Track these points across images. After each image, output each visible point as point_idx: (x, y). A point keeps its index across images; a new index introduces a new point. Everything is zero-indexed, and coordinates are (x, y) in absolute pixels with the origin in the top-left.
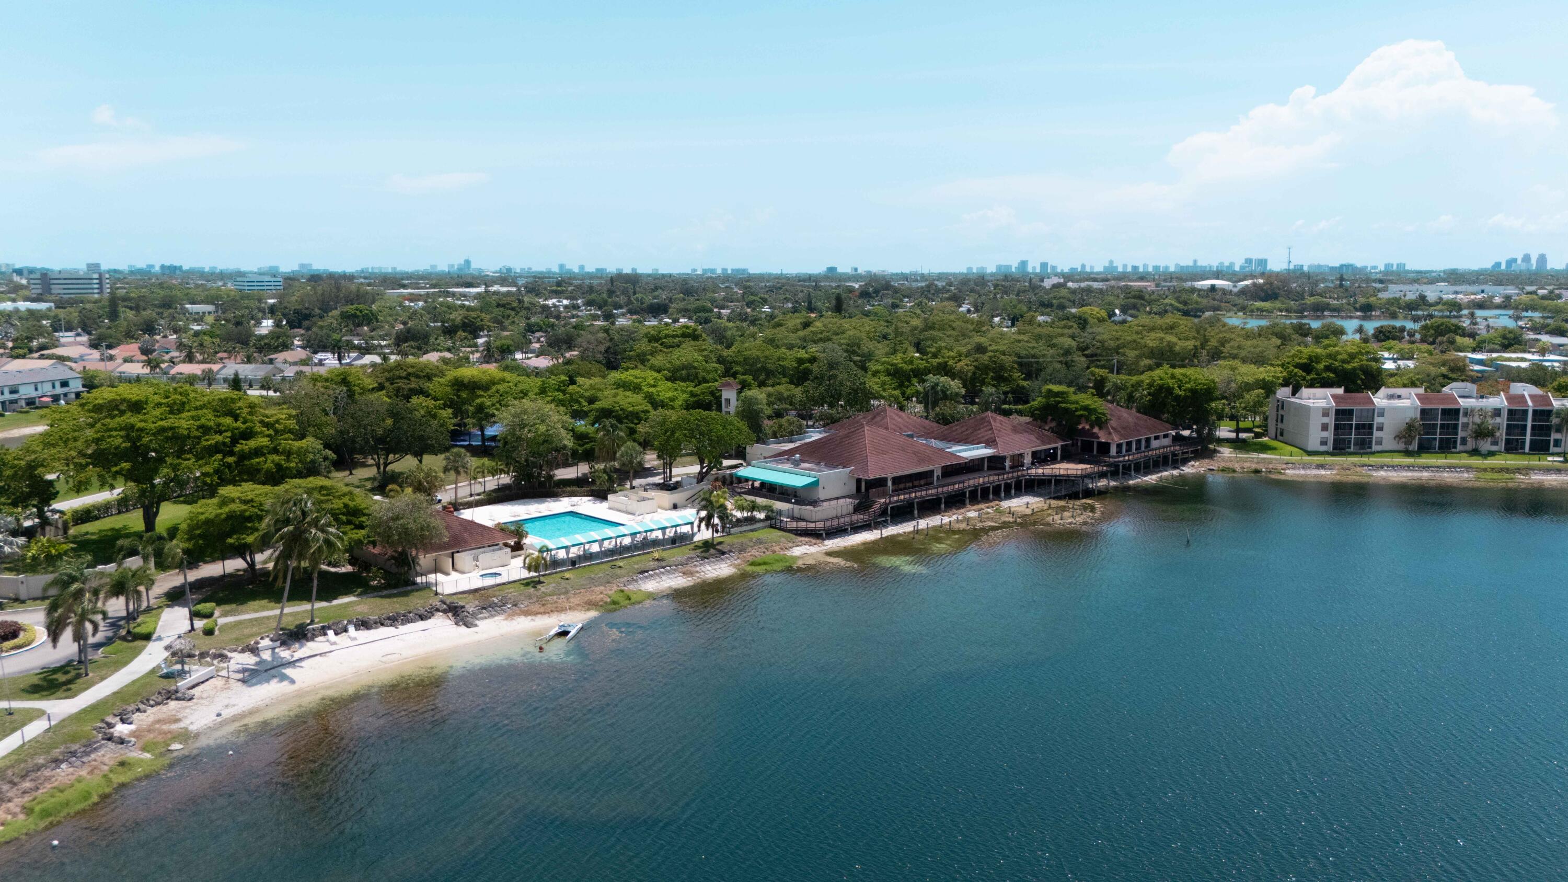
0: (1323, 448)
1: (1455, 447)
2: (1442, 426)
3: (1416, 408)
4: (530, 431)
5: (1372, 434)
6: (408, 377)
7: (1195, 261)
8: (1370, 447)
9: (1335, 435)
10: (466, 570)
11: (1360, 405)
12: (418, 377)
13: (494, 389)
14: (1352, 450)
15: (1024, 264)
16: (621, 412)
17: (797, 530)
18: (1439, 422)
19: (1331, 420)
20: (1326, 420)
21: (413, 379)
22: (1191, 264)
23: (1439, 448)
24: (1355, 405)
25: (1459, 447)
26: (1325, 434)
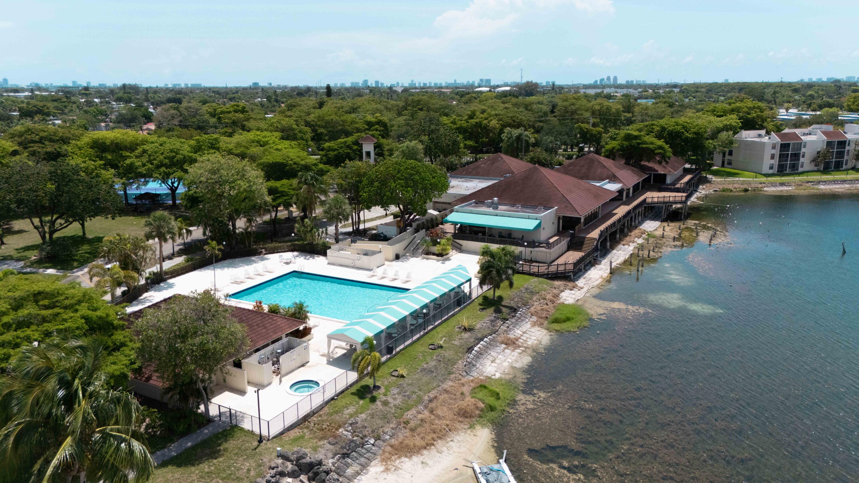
0: (771, 172)
1: (842, 167)
2: (837, 152)
3: (823, 141)
4: (231, 188)
5: (799, 160)
6: (41, 141)
7: (455, 81)
8: (797, 170)
9: (779, 162)
10: (266, 383)
11: (793, 140)
12: (51, 141)
13: (140, 150)
14: (787, 172)
15: (366, 81)
16: (295, 166)
17: (548, 274)
18: (835, 150)
19: (777, 152)
20: (773, 152)
21: (47, 143)
22: (453, 82)
23: (834, 168)
24: (791, 140)
25: (844, 167)
26: (772, 161)
